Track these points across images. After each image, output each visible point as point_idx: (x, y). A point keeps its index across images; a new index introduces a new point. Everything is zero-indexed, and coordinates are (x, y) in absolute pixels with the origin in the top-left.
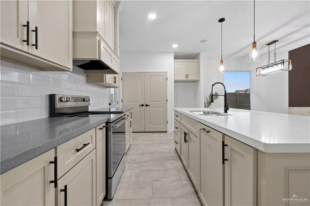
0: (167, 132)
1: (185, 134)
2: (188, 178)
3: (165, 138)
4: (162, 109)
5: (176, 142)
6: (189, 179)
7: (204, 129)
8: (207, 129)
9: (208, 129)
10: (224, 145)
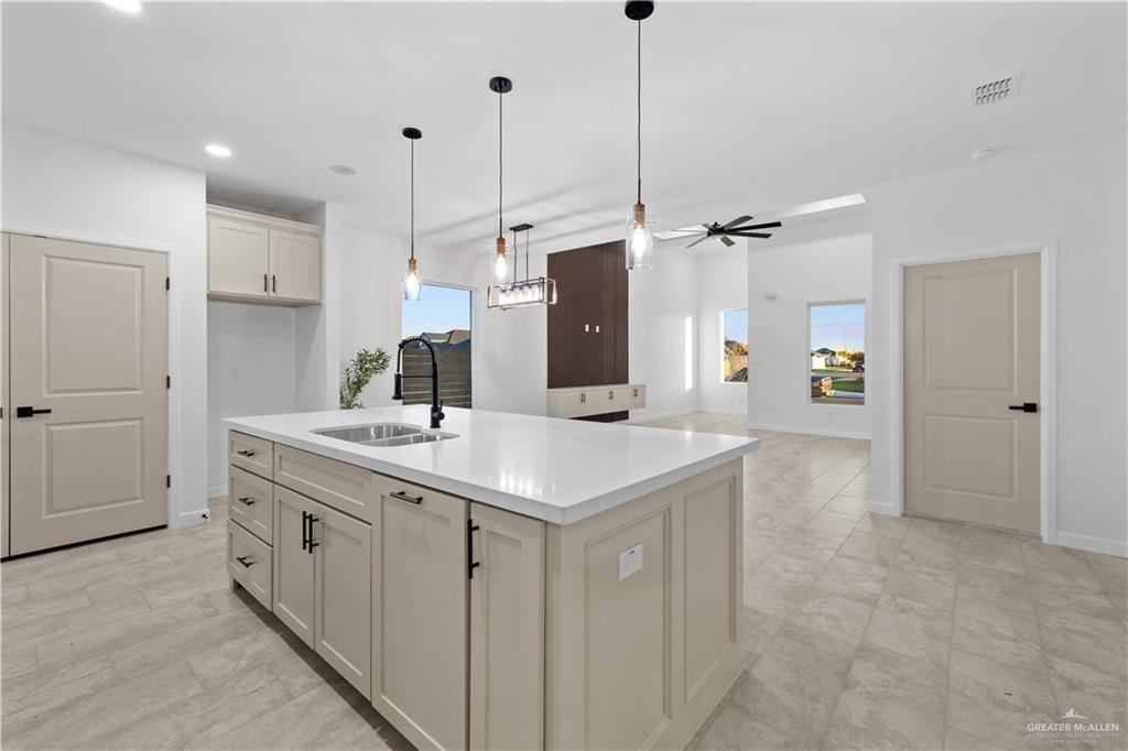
0: (164, 527)
1: (308, 519)
2: (317, 675)
3: (164, 558)
4: (136, 423)
5: (241, 560)
6: (321, 679)
7: (402, 493)
8: (411, 493)
9: (414, 492)
10: (471, 528)
